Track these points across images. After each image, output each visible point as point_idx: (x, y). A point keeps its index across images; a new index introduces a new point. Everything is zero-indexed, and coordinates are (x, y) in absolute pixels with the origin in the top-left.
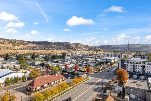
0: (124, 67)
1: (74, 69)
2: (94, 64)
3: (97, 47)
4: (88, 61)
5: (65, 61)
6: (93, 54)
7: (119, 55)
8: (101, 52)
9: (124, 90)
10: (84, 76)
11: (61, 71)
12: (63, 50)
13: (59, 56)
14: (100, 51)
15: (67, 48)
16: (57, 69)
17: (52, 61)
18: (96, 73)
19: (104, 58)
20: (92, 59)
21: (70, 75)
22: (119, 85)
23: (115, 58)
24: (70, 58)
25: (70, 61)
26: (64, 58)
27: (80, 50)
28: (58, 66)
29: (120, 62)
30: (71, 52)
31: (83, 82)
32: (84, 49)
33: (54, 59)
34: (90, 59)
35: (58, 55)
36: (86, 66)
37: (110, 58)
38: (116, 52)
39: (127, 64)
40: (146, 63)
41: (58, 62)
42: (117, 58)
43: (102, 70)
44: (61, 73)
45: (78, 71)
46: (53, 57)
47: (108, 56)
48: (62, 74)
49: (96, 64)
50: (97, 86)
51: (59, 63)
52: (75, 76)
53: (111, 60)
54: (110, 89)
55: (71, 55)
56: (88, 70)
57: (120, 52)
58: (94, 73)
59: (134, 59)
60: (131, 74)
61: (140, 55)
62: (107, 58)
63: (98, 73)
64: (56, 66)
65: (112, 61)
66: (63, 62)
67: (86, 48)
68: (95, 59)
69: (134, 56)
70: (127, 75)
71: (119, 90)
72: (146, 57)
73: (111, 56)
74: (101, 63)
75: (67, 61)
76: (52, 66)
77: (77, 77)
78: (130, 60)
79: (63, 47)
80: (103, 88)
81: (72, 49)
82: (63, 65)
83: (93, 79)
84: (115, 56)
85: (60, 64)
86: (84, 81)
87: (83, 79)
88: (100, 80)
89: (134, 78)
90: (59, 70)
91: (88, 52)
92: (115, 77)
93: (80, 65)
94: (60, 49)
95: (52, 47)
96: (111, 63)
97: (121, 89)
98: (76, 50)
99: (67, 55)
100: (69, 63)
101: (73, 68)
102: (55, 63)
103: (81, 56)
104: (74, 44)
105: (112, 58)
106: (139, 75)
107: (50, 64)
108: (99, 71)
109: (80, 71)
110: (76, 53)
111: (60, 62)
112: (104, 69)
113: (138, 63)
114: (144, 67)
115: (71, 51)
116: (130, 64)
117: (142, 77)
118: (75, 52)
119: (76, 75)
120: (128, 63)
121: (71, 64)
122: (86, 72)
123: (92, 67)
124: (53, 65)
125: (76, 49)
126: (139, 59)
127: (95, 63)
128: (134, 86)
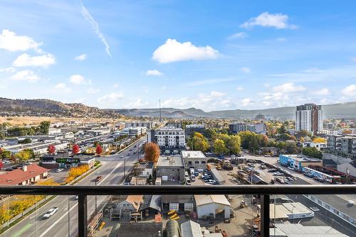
0: (154, 139)
1: (70, 153)
2: (110, 139)
3: (116, 112)
4: (99, 135)
5: (49, 139)
6: (107, 123)
7: (149, 124)
8: (120, 120)
9: (154, 172)
10: (92, 162)
11: (38, 159)
12: (44, 115)
13: (33, 128)
14: (120, 117)
15: (54, 112)
16: (27, 156)
17: (13, 140)
18: (113, 153)
19: (127, 129)
20: (106, 132)
21: (60, 164)
22: (148, 167)
23: (143, 128)
24: (59, 131)
25: (62, 138)
26: (45, 132)
27: (82, 117)
28: (31, 150)
29: (149, 134)
30: (62, 120)
31: (90, 172)
32: (90, 114)
33: (19, 135)
34: (103, 132)
35: (28, 126)
36: (95, 144)
37: (135, 129)
38: (144, 120)
39: (158, 135)
40: (180, 133)
41: (30, 142)
42: (145, 128)
43: (123, 148)
44: (38, 163)
45: (78, 154)
46: (16, 132)
47: (132, 125)
48: (41, 165)
49: (113, 139)
50: (116, 175)
51: (31, 144)
52: (74, 164)
53: (137, 131)
54: (136, 175)
55: (63, 126)
56: (99, 151)
57: (150, 119)
58: (111, 154)
59: (166, 128)
60: (163, 149)
61: (173, 123)
62: (131, 128)
63: (116, 154)
64: (25, 150)
65: (139, 133)
66: (42, 140)
67: (94, 113)
68: (112, 131)
69: (166, 125)
70: (158, 151)
71: (148, 173)
72: (180, 125)
73: (137, 125)
74: (121, 137)
75: (53, 138)
76: (12, 151)
77: (77, 165)
78: (162, 130)
79: (42, 110)
80: (124, 177)
81: (64, 113)
82: (42, 147)
83: (109, 165)
84: (143, 125)
85: (34, 145)
86: (93, 171)
87: (90, 167)
88: (120, 164)
89: (166, 154)
90: (34, 157)
91: (99, 120)
92: (143, 156)
93: (84, 144)
94: (34, 113)
95: (10, 109)
96: (136, 136)
97: (150, 171)
98: (73, 116)
99: (53, 125)
100: (59, 142)
101: (68, 149)
102: (20, 145)
103: (84, 127)
104: (69, 105)
105: (139, 129)
106: (172, 149)
107: (4, 148)
108: (118, 150)
109: (84, 153)
110: (72, 122)
111: (36, 140)
112: (127, 146)
113: (171, 134)
114: (177, 138)
115: (64, 118)
116: (162, 136)
117: (175, 151)
118: (71, 119)
119: (75, 162)
120: (160, 134)
121: (62, 143)
122: (96, 155)
123: (107, 145)
124: (15, 148)
125: (75, 114)
126: (172, 128)
127: (112, 137)
128: (167, 164)
